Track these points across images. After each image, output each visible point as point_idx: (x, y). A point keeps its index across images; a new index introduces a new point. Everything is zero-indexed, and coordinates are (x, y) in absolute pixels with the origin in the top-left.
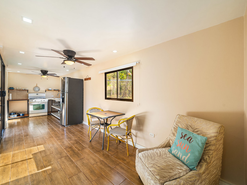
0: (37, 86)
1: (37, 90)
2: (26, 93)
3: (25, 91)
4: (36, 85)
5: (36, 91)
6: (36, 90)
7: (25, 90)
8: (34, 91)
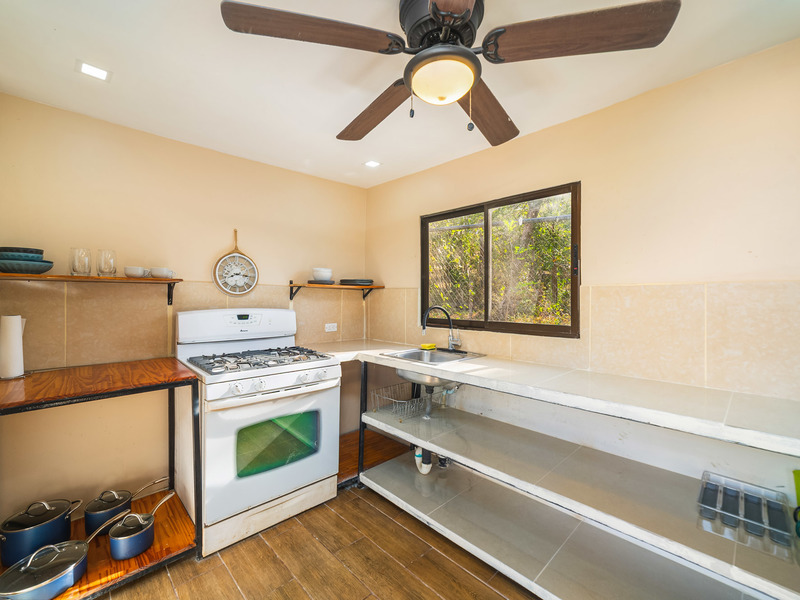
0: (236, 250)
1: (240, 281)
2: (153, 303)
3: (152, 288)
4: (226, 244)
5: (234, 288)
6: (231, 281)
7: (151, 280)
8: (212, 294)
